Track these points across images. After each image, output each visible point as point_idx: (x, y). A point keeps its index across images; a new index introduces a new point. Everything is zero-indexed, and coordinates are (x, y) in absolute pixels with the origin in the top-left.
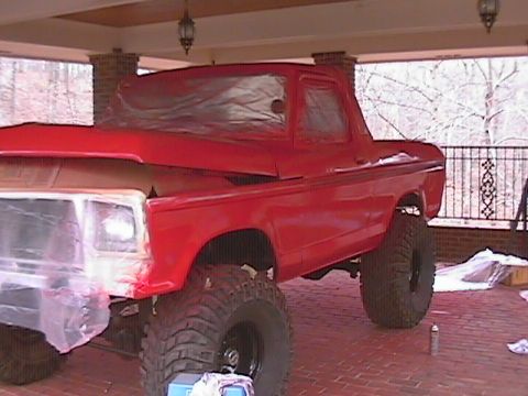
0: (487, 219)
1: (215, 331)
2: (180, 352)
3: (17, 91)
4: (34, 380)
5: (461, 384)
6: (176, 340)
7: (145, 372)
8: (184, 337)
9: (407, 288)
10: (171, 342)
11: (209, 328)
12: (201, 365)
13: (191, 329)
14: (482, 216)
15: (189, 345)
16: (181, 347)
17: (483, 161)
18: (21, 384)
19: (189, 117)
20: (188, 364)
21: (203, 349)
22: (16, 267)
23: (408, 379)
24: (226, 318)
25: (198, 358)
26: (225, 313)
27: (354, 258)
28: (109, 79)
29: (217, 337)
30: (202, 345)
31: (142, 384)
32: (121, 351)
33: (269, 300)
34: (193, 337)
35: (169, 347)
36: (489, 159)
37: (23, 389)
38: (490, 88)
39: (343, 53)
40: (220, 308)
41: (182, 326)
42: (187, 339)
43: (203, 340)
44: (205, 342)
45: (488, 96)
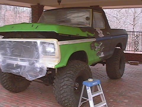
0: (136, 51)
1: (74, 78)
2: (65, 83)
3: (6, 16)
4: (20, 92)
5: (135, 93)
6: (64, 80)
7: (55, 89)
8: (66, 79)
9: (118, 68)
10: (62, 80)
11: (72, 77)
12: (70, 87)
13: (68, 77)
14: (135, 50)
15: (67, 81)
16: (65, 82)
17: (136, 36)
18: (17, 93)
19: (64, 21)
20: (67, 86)
21: (71, 82)
22: (19, 60)
23: (120, 92)
24: (77, 74)
25: (70, 85)
26: (77, 73)
27: (104, 60)
28: (36, 12)
29: (74, 79)
30: (71, 81)
31: (54, 92)
32: (46, 83)
33: (87, 70)
34: (68, 79)
35: (62, 82)
36: (137, 35)
37: (18, 94)
38: (135, 17)
39: (99, 6)
40: (75, 71)
41: (65, 76)
42: (67, 80)
43: (71, 80)
44: (72, 81)
45: (134, 19)
